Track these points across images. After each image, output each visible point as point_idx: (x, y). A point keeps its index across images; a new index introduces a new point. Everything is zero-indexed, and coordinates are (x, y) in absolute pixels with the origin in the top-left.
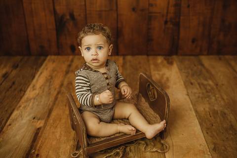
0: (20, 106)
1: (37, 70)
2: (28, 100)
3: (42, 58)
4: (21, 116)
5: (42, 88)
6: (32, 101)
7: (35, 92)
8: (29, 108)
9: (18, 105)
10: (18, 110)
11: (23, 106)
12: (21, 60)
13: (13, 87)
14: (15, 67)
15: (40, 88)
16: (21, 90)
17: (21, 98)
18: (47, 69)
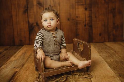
0: (7, 64)
1: (17, 50)
2: (12, 61)
3: (21, 46)
4: (7, 67)
5: (20, 56)
6: (14, 61)
7: (16, 58)
8: (11, 64)
9: (6, 63)
10: (5, 65)
11: (8, 63)
12: (9, 48)
13: (4, 57)
14: (6, 50)
15: (19, 57)
16: (8, 58)
17: (7, 60)
18: (23, 50)
